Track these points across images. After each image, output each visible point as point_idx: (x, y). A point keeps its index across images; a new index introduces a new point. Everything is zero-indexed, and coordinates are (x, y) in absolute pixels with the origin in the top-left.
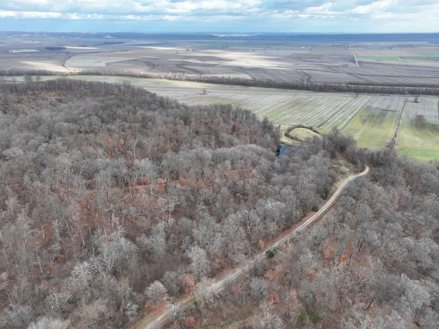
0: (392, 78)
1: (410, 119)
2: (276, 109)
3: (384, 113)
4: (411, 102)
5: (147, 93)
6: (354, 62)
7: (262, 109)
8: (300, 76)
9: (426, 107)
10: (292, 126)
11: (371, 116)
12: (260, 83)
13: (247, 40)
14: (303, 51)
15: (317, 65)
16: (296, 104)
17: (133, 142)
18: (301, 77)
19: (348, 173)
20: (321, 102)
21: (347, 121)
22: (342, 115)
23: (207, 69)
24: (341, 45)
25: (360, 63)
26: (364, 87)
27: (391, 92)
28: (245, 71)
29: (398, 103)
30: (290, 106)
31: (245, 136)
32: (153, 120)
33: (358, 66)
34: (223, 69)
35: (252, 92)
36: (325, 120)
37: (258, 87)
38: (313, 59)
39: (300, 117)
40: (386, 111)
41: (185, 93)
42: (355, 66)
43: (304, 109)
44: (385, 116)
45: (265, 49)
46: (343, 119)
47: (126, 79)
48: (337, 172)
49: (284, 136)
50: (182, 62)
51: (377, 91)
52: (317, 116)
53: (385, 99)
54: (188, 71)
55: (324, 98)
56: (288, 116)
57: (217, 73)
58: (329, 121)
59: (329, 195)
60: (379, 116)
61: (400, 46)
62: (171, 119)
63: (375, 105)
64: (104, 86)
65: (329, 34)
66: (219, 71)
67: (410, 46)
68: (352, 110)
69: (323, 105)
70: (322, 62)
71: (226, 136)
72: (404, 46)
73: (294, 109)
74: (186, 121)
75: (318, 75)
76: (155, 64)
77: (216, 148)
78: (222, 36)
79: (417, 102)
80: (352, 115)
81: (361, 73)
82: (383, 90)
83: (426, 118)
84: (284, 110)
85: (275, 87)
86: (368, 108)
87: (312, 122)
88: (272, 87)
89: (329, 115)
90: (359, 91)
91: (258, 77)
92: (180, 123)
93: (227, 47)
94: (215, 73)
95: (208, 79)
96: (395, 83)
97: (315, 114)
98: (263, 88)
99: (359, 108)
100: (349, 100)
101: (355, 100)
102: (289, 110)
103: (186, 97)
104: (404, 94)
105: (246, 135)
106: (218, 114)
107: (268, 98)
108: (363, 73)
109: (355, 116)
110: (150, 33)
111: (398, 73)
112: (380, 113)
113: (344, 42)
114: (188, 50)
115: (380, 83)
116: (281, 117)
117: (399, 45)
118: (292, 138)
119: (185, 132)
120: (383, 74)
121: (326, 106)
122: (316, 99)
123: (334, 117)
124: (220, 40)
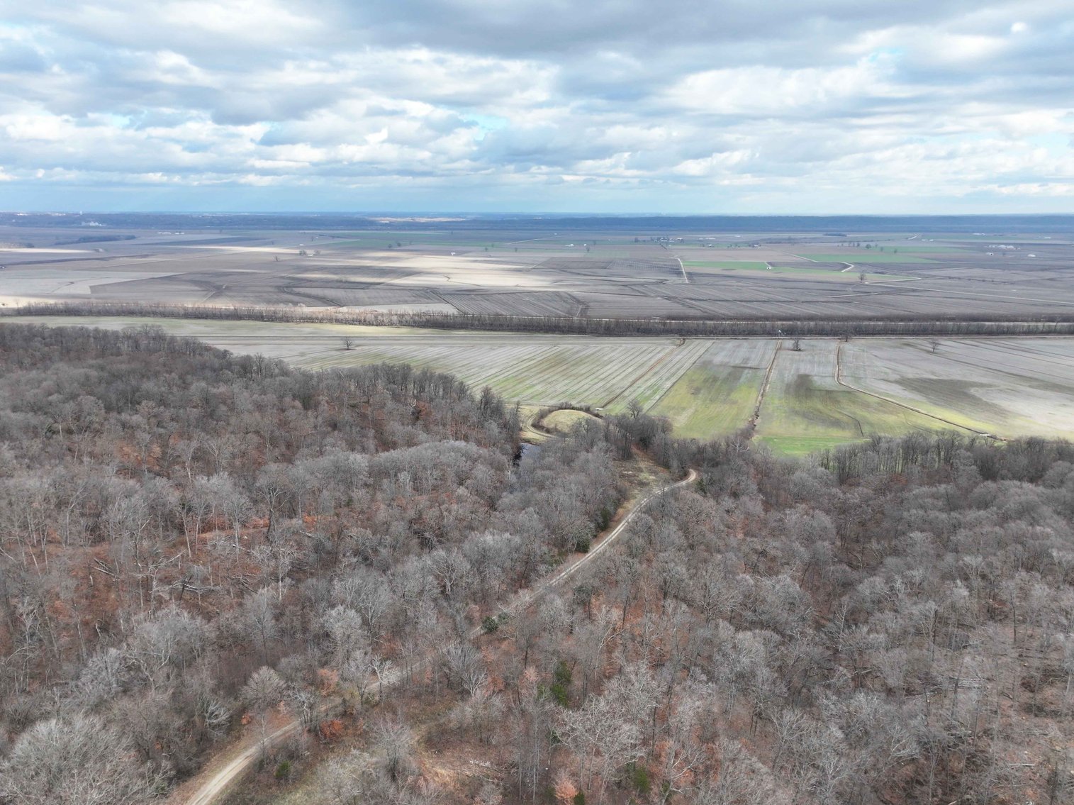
0: (755, 305)
1: (786, 382)
2: (514, 375)
3: (735, 373)
4: (788, 349)
5: (208, 349)
6: (679, 273)
7: (483, 377)
8: (564, 304)
9: (816, 359)
10: (547, 408)
11: (711, 380)
12: (477, 322)
13: (446, 229)
14: (571, 252)
15: (601, 283)
16: (558, 362)
17: (185, 448)
18: (569, 306)
19: (652, 484)
20: (609, 356)
21: (661, 392)
22: (653, 381)
23: (350, 294)
24: (652, 240)
25: (690, 275)
26: (698, 325)
27: (751, 333)
28: (443, 297)
29: (764, 353)
30: (544, 366)
31: (441, 427)
32: (229, 401)
33: (687, 282)
34: (390, 294)
35: (459, 342)
36: (618, 391)
37: (473, 330)
38: (595, 270)
39: (565, 388)
40: (741, 370)
41: (301, 349)
42: (680, 282)
43: (574, 372)
44: (737, 378)
45: (486, 249)
46: (655, 389)
47: (149, 321)
48: (631, 482)
49: (532, 429)
50: (289, 281)
51: (723, 331)
52: (601, 384)
53: (738, 346)
54: (307, 299)
55: (616, 349)
56: (539, 388)
57: (377, 304)
58: (626, 394)
59: (612, 524)
60: (726, 380)
61: (770, 241)
62: (271, 397)
63: (718, 359)
64: (94, 338)
65: (627, 216)
66: (382, 298)
67: (790, 241)
68: (673, 370)
69: (614, 363)
70: (612, 275)
71: (401, 428)
72: (779, 242)
73: (552, 374)
74: (308, 402)
75: (604, 301)
76: (222, 286)
77: (377, 451)
78: (386, 220)
79: (800, 350)
80: (673, 379)
81: (691, 296)
82: (735, 328)
83: (815, 378)
84: (531, 377)
85: (511, 330)
86: (705, 365)
87: (590, 397)
88: (503, 330)
89: (627, 383)
90: (688, 332)
91: (472, 309)
92: (294, 407)
93: (399, 245)
94: (372, 304)
95: (355, 317)
96: (759, 314)
97: (596, 381)
98: (483, 332)
99: (687, 365)
100: (667, 351)
101: (680, 349)
102: (542, 375)
103: (304, 358)
104: (776, 335)
105: (444, 425)
106: (380, 385)
107: (496, 352)
108: (697, 297)
109: (680, 382)
110: (205, 214)
111: (764, 294)
112: (730, 374)
113: (660, 232)
114: (305, 253)
115: (730, 314)
116: (525, 390)
117: (769, 239)
118: (548, 431)
119: (306, 423)
120: (736, 296)
121: (620, 365)
122: (600, 350)
123: (636, 385)
124: (380, 230)
